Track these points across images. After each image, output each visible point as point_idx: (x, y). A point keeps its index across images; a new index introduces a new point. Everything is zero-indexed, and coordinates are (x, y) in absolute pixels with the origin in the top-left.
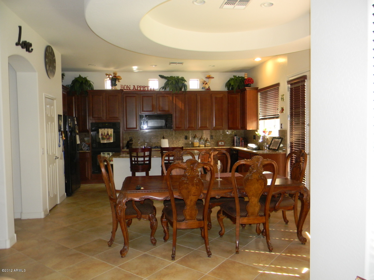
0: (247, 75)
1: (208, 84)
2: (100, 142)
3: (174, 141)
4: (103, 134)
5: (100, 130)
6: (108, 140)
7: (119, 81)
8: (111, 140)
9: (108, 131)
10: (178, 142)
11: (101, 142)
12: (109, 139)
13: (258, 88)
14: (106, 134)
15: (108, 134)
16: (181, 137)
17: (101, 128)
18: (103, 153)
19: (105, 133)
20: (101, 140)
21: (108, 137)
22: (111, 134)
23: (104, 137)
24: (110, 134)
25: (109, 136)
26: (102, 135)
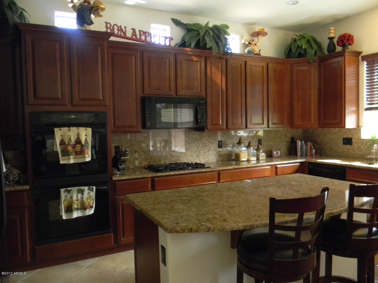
0: (333, 30)
1: (258, 44)
2: (59, 161)
3: (199, 152)
4: (66, 141)
5: (56, 130)
6: (78, 156)
8: (87, 155)
9: (78, 134)
10: (207, 154)
11: (62, 162)
12: (82, 153)
13: (362, 52)
14: (73, 140)
15: (78, 141)
16: (212, 143)
17: (61, 125)
18: (66, 190)
19: (70, 139)
20: (60, 156)
21: (78, 147)
22: (86, 140)
23: (70, 148)
24: (83, 142)
25: (82, 146)
26: (62, 143)
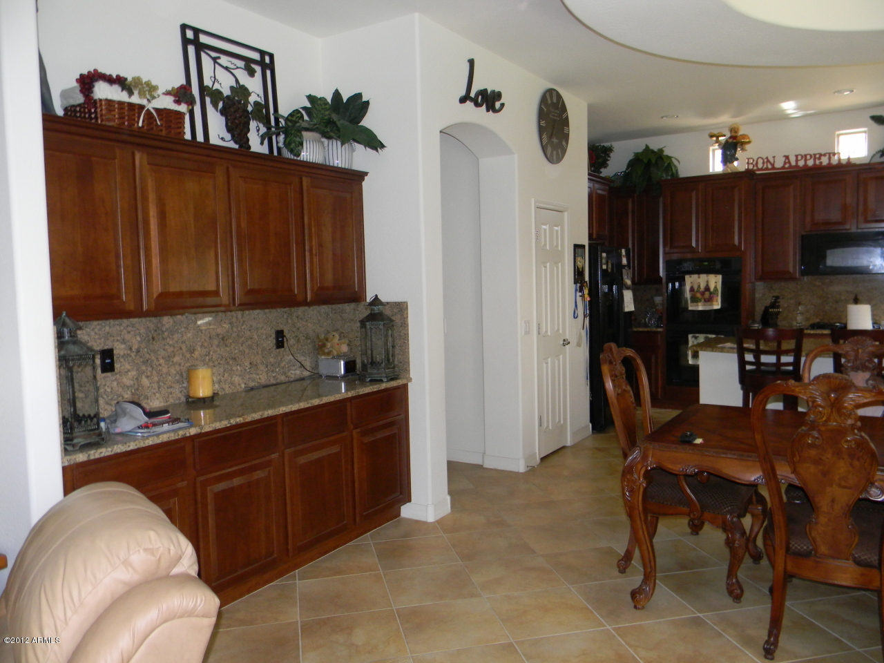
2: (688, 308)
4: (696, 288)
5: (687, 277)
6: (706, 303)
7: (743, 149)
8: (715, 303)
9: (707, 282)
11: (690, 308)
12: (709, 300)
14: (702, 287)
15: (707, 288)
17: (690, 273)
18: (693, 337)
19: (699, 286)
20: (689, 302)
21: (707, 294)
22: (716, 287)
23: (698, 295)
24: (712, 289)
25: (711, 293)
26: (692, 289)
